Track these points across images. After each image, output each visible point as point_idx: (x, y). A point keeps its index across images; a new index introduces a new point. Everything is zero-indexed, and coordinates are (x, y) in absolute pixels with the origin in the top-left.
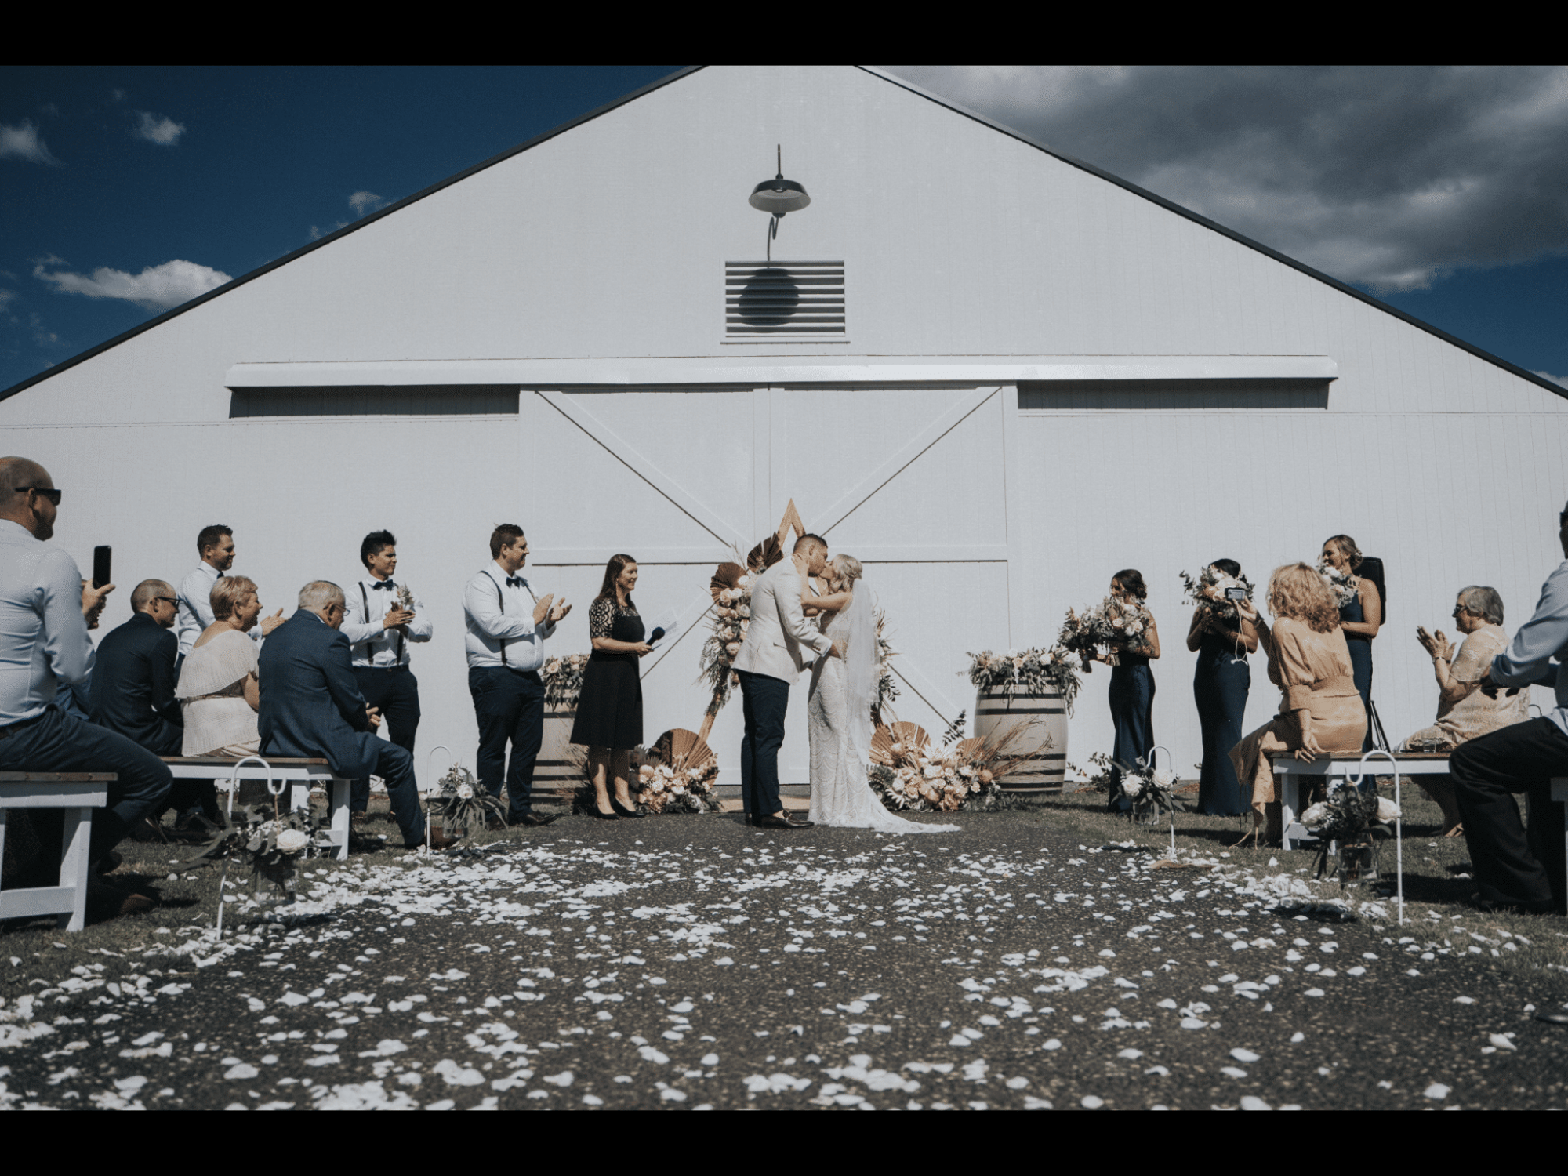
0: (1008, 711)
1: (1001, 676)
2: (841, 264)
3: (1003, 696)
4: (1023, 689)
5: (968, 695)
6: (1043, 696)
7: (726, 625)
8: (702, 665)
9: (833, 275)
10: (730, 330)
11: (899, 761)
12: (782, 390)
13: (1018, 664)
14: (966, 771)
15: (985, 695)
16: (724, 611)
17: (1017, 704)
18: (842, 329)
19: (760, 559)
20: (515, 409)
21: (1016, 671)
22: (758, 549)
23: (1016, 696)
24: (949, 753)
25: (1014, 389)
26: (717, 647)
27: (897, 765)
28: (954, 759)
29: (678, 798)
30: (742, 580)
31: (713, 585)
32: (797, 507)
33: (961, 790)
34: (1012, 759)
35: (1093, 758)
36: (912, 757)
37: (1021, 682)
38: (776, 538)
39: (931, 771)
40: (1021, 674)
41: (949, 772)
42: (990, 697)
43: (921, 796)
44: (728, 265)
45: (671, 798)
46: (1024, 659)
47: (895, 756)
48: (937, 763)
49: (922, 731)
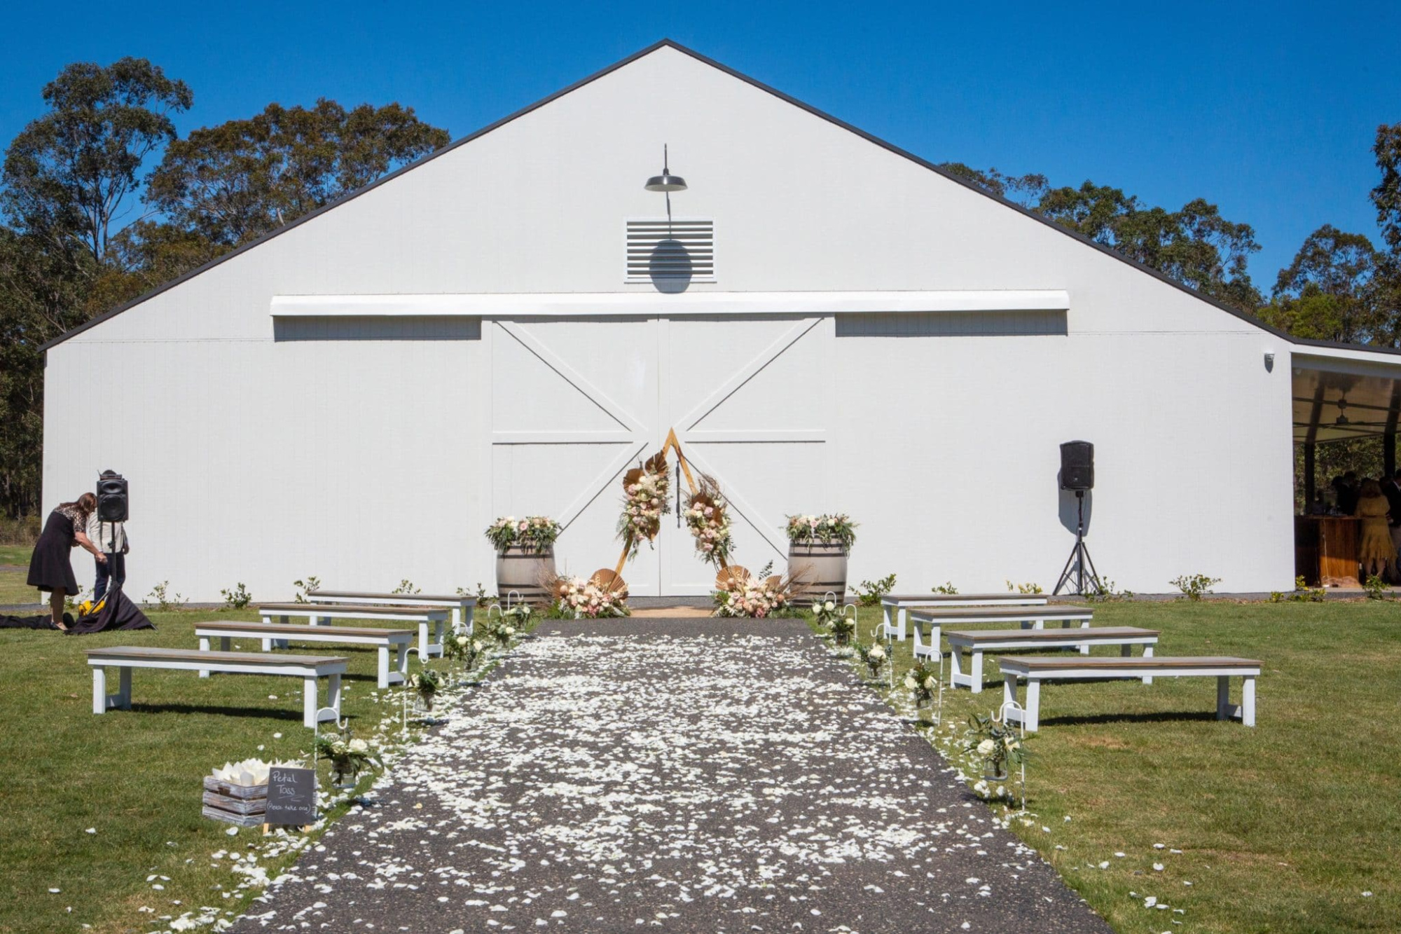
0: (809, 555)
1: (803, 533)
2: (711, 223)
3: (806, 546)
4: (817, 541)
5: (785, 543)
6: (832, 546)
7: (633, 506)
8: (617, 529)
9: (704, 231)
10: (630, 273)
11: (733, 588)
12: (667, 320)
13: (814, 525)
14: (769, 594)
15: (794, 544)
16: (631, 497)
17: (815, 550)
18: (711, 272)
19: (653, 466)
20: (478, 336)
21: (813, 530)
22: (652, 459)
23: (812, 546)
24: (762, 584)
25: (831, 322)
26: (627, 519)
27: (732, 591)
28: (763, 587)
29: (606, 609)
30: (642, 479)
31: (624, 482)
32: (676, 432)
33: (766, 605)
34: (802, 584)
35: (863, 584)
36: (739, 586)
37: (816, 537)
38: (662, 453)
39: (749, 595)
40: (816, 532)
41: (760, 595)
42: (798, 545)
43: (744, 609)
44: (629, 224)
45: (601, 609)
46: (818, 523)
47: (730, 585)
48: (755, 590)
49: (746, 571)
